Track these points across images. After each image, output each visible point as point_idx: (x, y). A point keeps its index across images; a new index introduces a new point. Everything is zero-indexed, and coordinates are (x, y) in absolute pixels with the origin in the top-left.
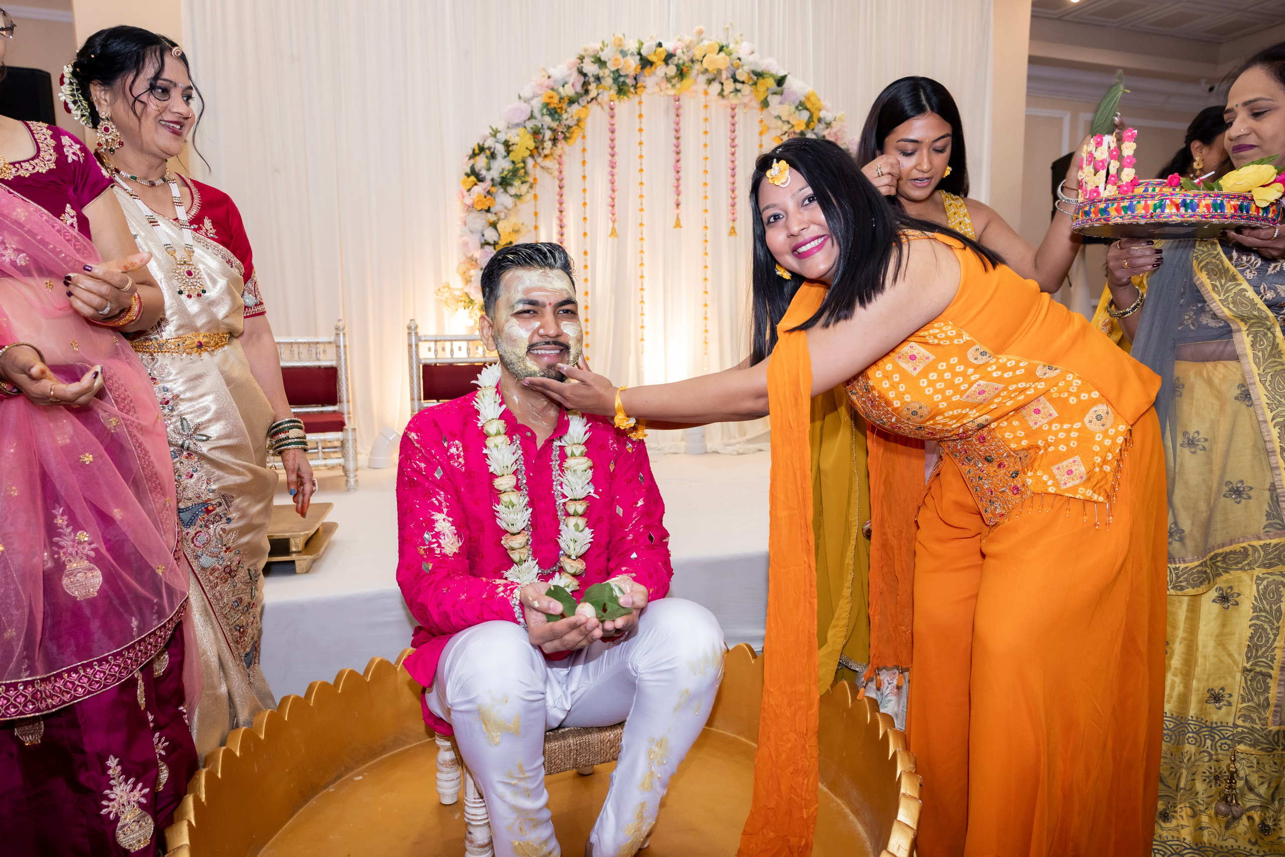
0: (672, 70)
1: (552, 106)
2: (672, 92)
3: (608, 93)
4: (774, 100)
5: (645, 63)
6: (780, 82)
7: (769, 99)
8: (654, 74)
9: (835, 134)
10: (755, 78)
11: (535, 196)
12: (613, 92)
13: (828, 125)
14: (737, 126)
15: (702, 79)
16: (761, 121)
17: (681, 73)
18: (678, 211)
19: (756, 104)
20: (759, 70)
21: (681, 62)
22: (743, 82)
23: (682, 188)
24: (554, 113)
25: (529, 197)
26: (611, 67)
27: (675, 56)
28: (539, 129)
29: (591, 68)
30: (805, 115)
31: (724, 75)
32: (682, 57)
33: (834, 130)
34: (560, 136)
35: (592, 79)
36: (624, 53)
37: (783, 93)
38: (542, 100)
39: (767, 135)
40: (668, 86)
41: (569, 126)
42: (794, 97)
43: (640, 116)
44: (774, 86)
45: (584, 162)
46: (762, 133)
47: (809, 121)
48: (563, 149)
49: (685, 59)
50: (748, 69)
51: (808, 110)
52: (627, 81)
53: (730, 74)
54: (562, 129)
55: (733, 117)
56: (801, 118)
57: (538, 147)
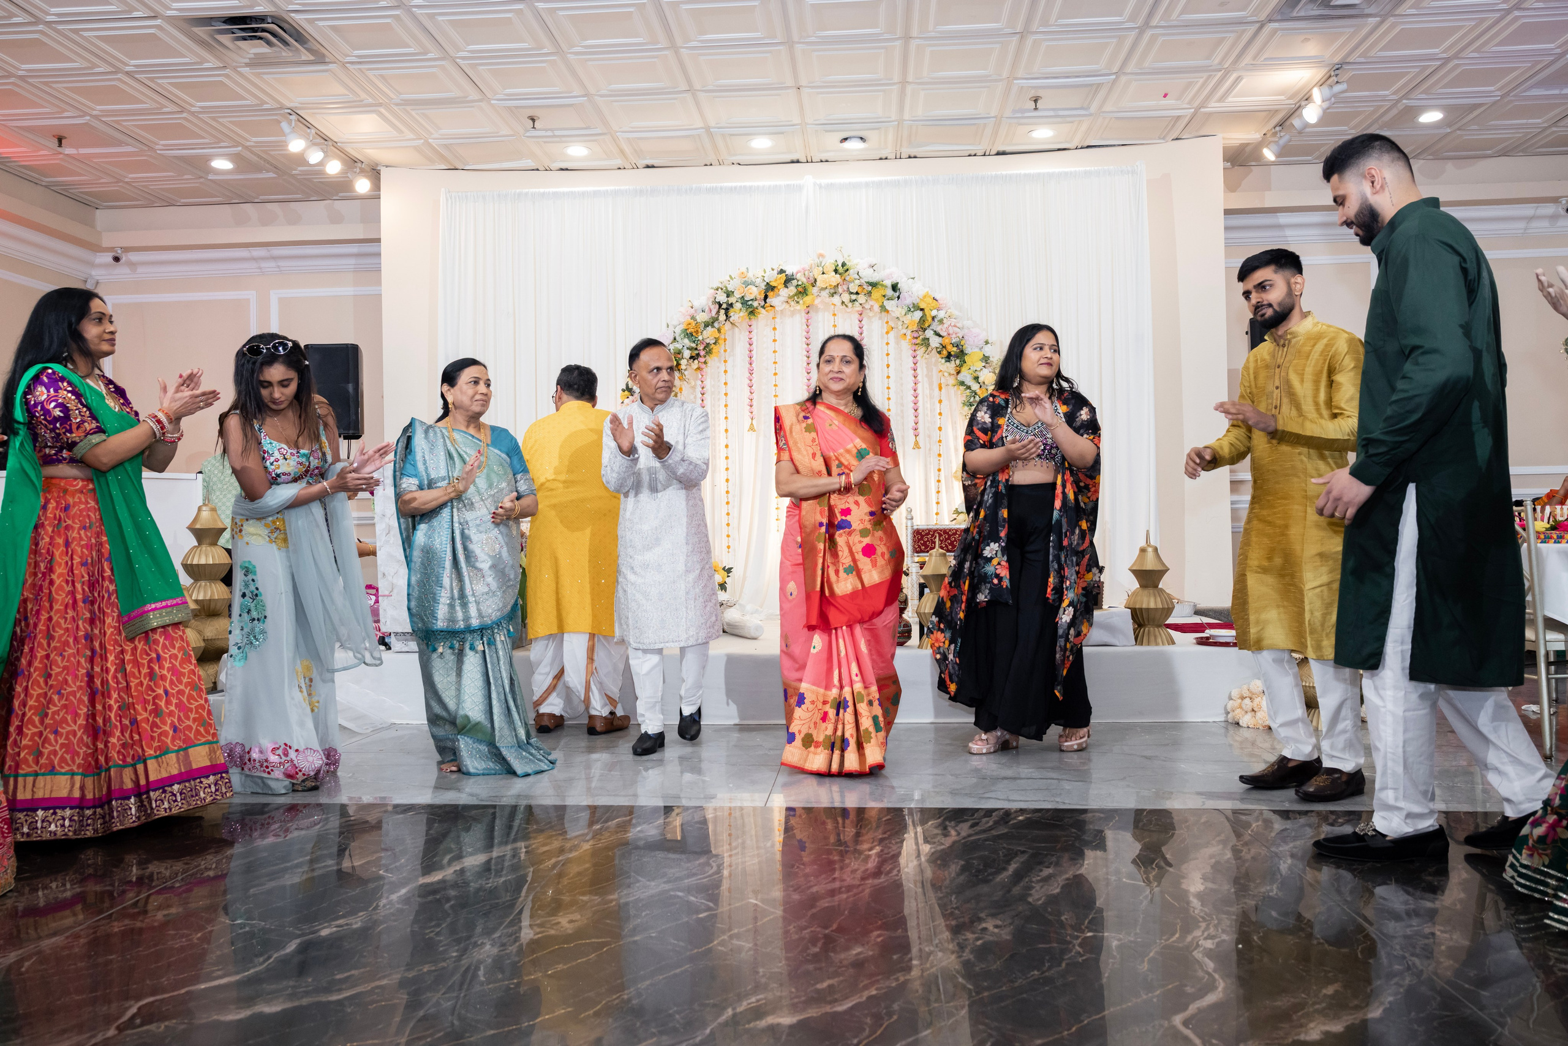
0: (792, 290)
1: (689, 331)
2: (798, 307)
3: (738, 314)
4: (890, 305)
5: (770, 288)
6: (895, 287)
7: (886, 303)
8: (779, 296)
9: (948, 328)
10: (870, 288)
12: (744, 314)
13: (941, 321)
14: (863, 328)
15: (825, 294)
17: (803, 292)
19: (876, 308)
20: (874, 280)
21: (800, 283)
22: (857, 293)
24: (689, 335)
26: (737, 295)
27: (794, 279)
29: (722, 298)
30: (919, 314)
31: (840, 290)
32: (802, 279)
33: (946, 325)
34: (702, 353)
35: (724, 306)
36: (747, 284)
37: (899, 297)
38: (683, 327)
39: (892, 334)
40: (792, 303)
41: (708, 344)
42: (908, 299)
43: (775, 329)
44: (890, 292)
45: (726, 372)
46: (887, 333)
47: (922, 320)
48: (705, 363)
49: (804, 280)
50: (863, 281)
51: (922, 310)
52: (755, 304)
53: (845, 287)
54: (701, 347)
55: (861, 321)
56: (913, 318)
57: (678, 364)
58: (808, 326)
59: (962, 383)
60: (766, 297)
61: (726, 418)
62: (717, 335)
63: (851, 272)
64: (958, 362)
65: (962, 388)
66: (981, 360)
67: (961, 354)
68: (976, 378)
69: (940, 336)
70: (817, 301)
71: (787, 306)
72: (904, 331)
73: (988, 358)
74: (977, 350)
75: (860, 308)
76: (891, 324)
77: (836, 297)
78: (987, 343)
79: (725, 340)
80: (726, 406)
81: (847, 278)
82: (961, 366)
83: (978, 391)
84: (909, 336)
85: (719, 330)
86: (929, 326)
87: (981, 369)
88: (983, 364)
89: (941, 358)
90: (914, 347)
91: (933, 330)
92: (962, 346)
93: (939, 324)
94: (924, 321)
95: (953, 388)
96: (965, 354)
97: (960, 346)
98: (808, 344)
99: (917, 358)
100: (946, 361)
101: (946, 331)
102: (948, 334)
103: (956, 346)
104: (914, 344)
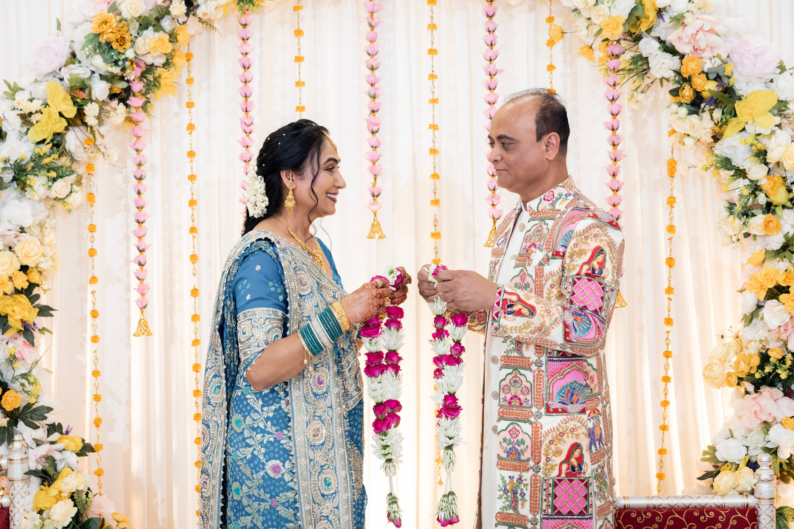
1: (105, 37)
9: (694, 36)
11: (91, 197)
13: (679, 20)
16: (550, 20)
18: (375, 208)
23: (384, 163)
24: (105, 48)
25: (78, 198)
28: (83, 82)
33: (690, 30)
34: (137, 87)
38: (90, 28)
39: (559, 45)
41: (150, 68)
43: (299, 33)
45: (191, 127)
46: (551, 43)
47: (634, 15)
48: (144, 107)
54: (132, 74)
55: (490, 17)
56: (614, 13)
57: (81, 114)
58: (372, 27)
59: (726, 163)
61: (193, 230)
62: (169, 48)
65: (727, 174)
66: (770, 111)
67: (726, 98)
68: (760, 153)
72: (590, 41)
74: (759, 86)
76: (560, 23)
78: (782, 68)
79: (189, 57)
80: (192, 203)
82: (723, 124)
83: (764, 183)
84: (599, 54)
85: (173, 37)
86: (649, 31)
87: (773, 132)
88: (778, 120)
89: (680, 104)
90: (618, 78)
91: (658, 39)
92: (729, 77)
93: (675, 28)
94: (638, 19)
95: (704, 173)
96: (740, 99)
97: (725, 81)
98: (372, 69)
99: (617, 102)
100: (690, 113)
101: (689, 43)
102: (696, 50)
103: (712, 76)
104: (616, 71)
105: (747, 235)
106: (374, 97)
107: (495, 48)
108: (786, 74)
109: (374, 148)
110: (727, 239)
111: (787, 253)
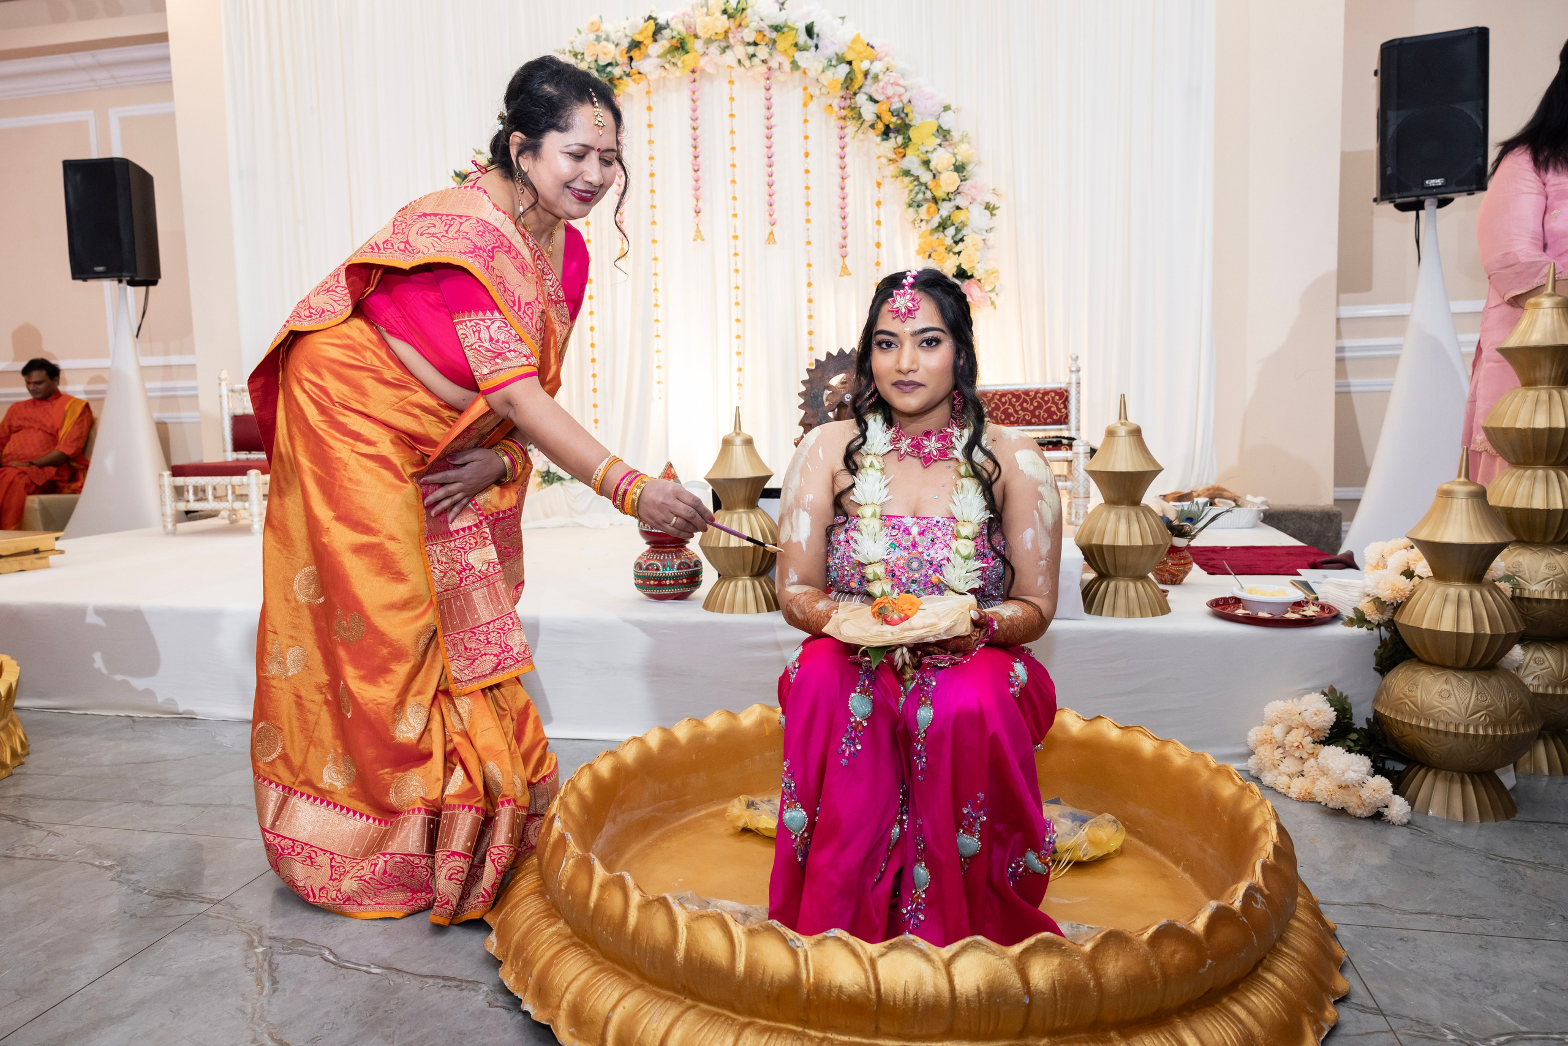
0: (664, 44)
2: (678, 73)
4: (804, 59)
5: (635, 45)
6: (809, 31)
8: (647, 56)
9: (886, 88)
10: (774, 35)
13: (875, 78)
14: (772, 100)
15: (714, 49)
16: (805, 89)
17: (681, 46)
18: (698, 220)
19: (787, 66)
20: (780, 22)
21: (675, 34)
22: (755, 44)
26: (589, 58)
27: (665, 28)
30: (844, 69)
31: (732, 41)
32: (678, 28)
33: (881, 84)
36: (603, 40)
37: (817, 47)
39: (813, 105)
40: (667, 66)
42: (829, 48)
43: (649, 108)
44: (803, 38)
46: (806, 104)
47: (849, 79)
49: (681, 28)
50: (764, 25)
51: (850, 63)
52: (617, 72)
53: (739, 36)
55: (768, 89)
56: (836, 76)
58: (694, 101)
59: (907, 173)
60: (631, 59)
63: (748, 12)
64: (900, 139)
65: (907, 180)
66: (935, 136)
67: (904, 128)
68: (926, 163)
69: (876, 102)
70: (703, 62)
71: (664, 73)
72: (830, 102)
73: (948, 132)
74: (927, 119)
75: (763, 68)
76: (810, 90)
77: (728, 52)
78: (947, 108)
81: (743, 23)
82: (905, 145)
83: (931, 184)
84: (834, 107)
86: (860, 88)
87: (935, 149)
88: (939, 141)
89: (878, 136)
90: (842, 123)
91: (866, 93)
92: (907, 115)
93: (873, 83)
94: (852, 80)
95: (893, 180)
96: (910, 126)
97: (903, 115)
98: (694, 129)
99: (846, 139)
100: (884, 140)
101: (883, 93)
102: (888, 98)
103: (895, 114)
104: (844, 118)
105: (922, 221)
106: (695, 147)
107: (772, 110)
108: (950, 113)
109: (697, 181)
110: (911, 226)
111: (941, 229)
